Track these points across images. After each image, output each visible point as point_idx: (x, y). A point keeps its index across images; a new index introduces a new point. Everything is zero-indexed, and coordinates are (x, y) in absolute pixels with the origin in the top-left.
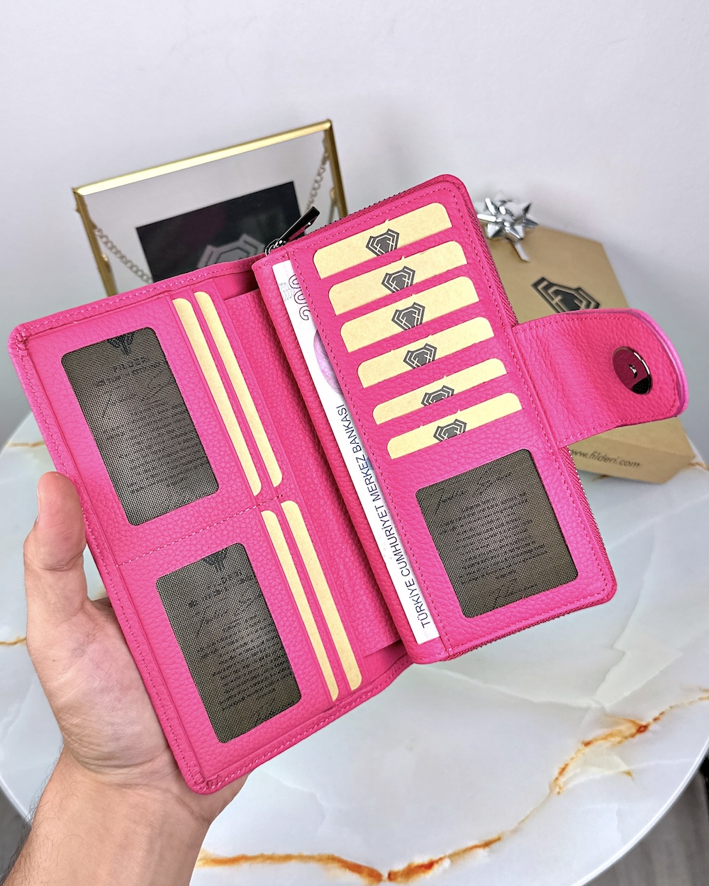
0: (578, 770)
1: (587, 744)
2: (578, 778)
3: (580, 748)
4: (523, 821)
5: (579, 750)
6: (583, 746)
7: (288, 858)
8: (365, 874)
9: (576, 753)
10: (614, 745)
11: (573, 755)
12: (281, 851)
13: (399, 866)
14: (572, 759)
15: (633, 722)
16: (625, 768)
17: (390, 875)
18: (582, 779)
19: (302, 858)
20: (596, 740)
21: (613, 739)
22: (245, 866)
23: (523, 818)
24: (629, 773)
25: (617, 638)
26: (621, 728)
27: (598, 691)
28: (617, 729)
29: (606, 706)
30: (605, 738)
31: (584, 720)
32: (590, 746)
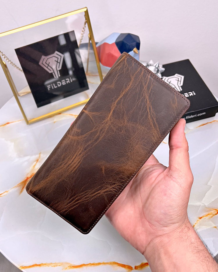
0: (198, 227)
1: (201, 218)
5: (198, 220)
6: (199, 219)
7: (99, 264)
8: (127, 268)
9: (197, 222)
10: (210, 218)
11: (196, 222)
12: (96, 262)
13: (138, 264)
14: (196, 223)
15: (216, 210)
16: (215, 226)
17: (135, 267)
18: (199, 230)
19: (104, 263)
20: (203, 217)
21: (209, 216)
22: (84, 267)
24: (215, 227)
25: (209, 181)
26: (212, 212)
27: (203, 200)
28: (211, 212)
29: (206, 205)
30: (206, 216)
31: (199, 210)
32: (201, 219)
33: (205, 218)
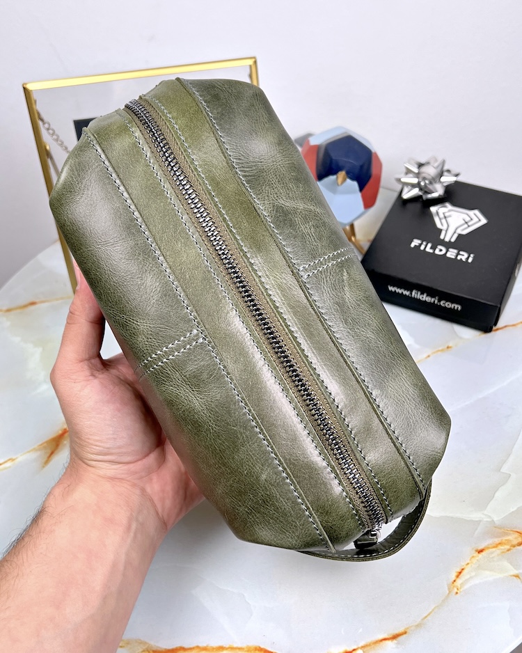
0: (473, 574)
1: (480, 551)
2: (472, 579)
3: (475, 555)
4: (426, 617)
5: (473, 557)
9: (471, 559)
10: (503, 552)
11: (469, 562)
14: (468, 564)
15: (520, 533)
16: (514, 572)
18: (476, 581)
20: (488, 548)
21: (502, 548)
23: (425, 615)
24: (517, 576)
25: (504, 462)
26: (510, 538)
27: (489, 507)
28: (506, 538)
29: (495, 519)
30: (496, 546)
31: (477, 531)
32: (483, 553)
33: (492, 553)
